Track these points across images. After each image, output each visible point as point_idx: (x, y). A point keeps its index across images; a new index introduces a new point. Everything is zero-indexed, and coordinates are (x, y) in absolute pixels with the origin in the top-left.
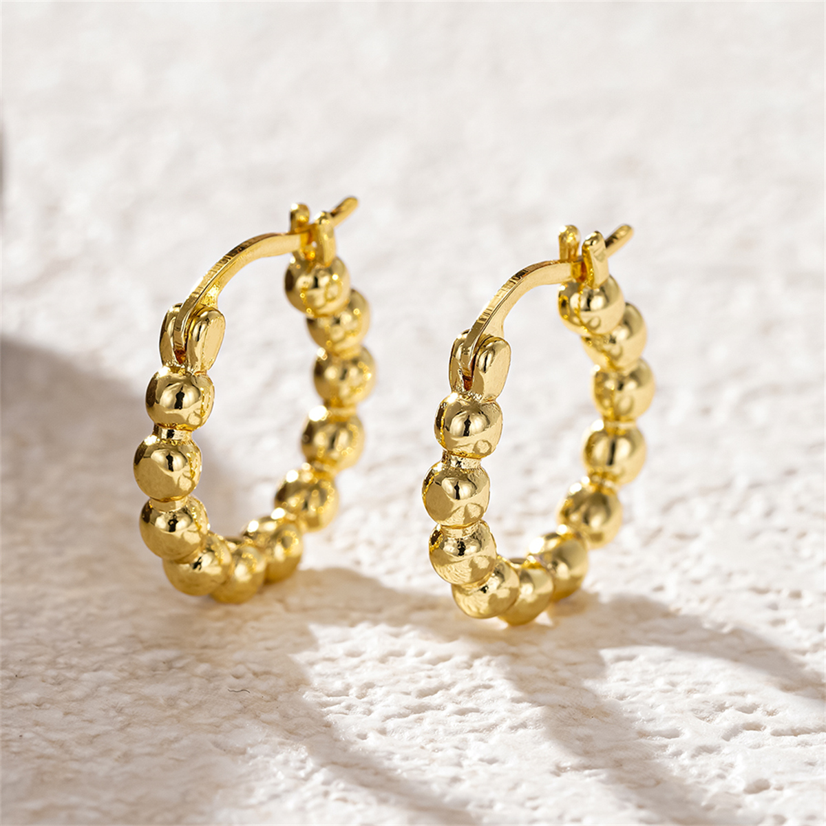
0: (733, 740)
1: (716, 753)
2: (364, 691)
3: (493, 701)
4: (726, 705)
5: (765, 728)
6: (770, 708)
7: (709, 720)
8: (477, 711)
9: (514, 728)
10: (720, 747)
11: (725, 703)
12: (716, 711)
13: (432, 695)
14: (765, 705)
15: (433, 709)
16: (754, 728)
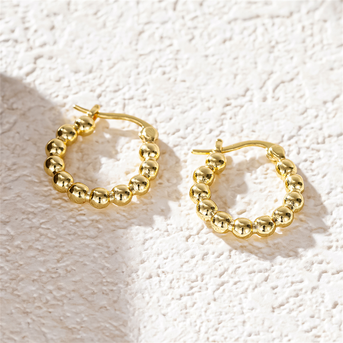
0: (321, 280)
1: (317, 289)
2: (202, 278)
3: (243, 275)
4: (314, 262)
5: (328, 272)
6: (328, 261)
7: (310, 271)
8: (240, 281)
9: (254, 289)
10: (318, 286)
11: (313, 261)
12: (311, 265)
13: (223, 275)
14: (326, 260)
15: (226, 283)
16: (325, 272)
